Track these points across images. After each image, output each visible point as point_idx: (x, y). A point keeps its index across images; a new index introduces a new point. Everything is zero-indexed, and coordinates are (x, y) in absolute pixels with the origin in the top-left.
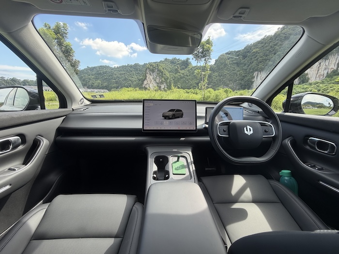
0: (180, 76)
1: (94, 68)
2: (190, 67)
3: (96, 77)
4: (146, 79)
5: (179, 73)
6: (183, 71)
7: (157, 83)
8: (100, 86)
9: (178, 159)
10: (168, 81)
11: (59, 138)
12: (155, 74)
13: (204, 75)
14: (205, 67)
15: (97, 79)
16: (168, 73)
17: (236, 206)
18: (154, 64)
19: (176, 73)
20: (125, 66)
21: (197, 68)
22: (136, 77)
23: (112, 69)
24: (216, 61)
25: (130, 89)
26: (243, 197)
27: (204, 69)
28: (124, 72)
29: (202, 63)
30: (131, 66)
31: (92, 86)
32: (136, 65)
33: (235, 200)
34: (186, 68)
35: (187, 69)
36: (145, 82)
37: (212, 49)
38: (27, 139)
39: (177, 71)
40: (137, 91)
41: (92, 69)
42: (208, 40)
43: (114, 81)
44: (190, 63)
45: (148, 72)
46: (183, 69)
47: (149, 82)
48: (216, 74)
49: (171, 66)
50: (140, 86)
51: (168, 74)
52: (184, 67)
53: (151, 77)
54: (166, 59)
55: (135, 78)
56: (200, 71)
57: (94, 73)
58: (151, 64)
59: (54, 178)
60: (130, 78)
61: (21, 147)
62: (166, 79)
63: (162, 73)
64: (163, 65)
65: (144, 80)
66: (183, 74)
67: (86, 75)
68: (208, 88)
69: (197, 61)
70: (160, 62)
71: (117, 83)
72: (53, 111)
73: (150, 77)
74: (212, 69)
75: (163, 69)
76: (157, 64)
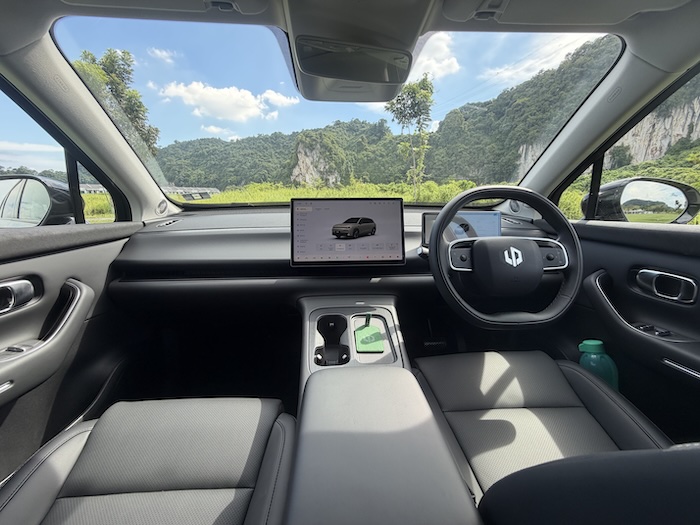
0: (367, 156)
1: (190, 143)
2: (388, 137)
3: (195, 162)
4: (296, 164)
5: (366, 150)
6: (372, 147)
7: (321, 172)
8: (203, 181)
9: (368, 321)
10: (344, 167)
11: (116, 284)
12: (316, 154)
13: (418, 153)
14: (419, 136)
15: (195, 166)
16: (343, 151)
17: (491, 415)
18: (313, 134)
19: (359, 152)
20: (254, 138)
21: (401, 139)
22: (276, 161)
23: (227, 144)
24: (441, 124)
25: (264, 185)
26: (504, 398)
27: (416, 140)
28: (250, 151)
29: (412, 129)
30: (266, 139)
31: (185, 181)
32: (276, 136)
33: (489, 404)
34: (380, 139)
35: (382, 142)
36: (296, 171)
37: (431, 98)
38: (47, 285)
39: (360, 147)
40: (280, 190)
41: (185, 146)
42: (424, 80)
43: (232, 169)
44: (388, 130)
45: (300, 149)
46: (374, 142)
47: (304, 171)
48: (441, 151)
49: (349, 137)
50: (286, 178)
51: (342, 154)
52: (375, 138)
53: (308, 161)
54: (338, 123)
55: (275, 164)
56: (408, 144)
57: (189, 154)
58: (306, 134)
59: (106, 368)
60: (265, 164)
61: (33, 304)
62: (339, 165)
63: (330, 151)
64: (333, 136)
65: (294, 167)
66: (374, 152)
67: (173, 158)
68: (425, 179)
69: (401, 125)
70: (325, 129)
71: (236, 173)
72: (101, 227)
73: (305, 161)
74: (432, 139)
75: (333, 142)
76: (320, 133)
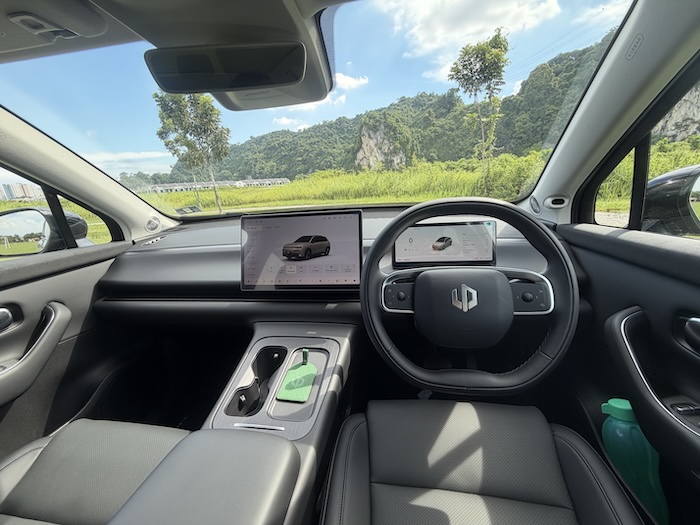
0: (435, 132)
1: (263, 137)
2: (458, 108)
3: (267, 154)
5: (433, 125)
6: (441, 121)
7: (385, 154)
8: (275, 172)
10: (409, 147)
11: (101, 302)
12: (380, 135)
15: (268, 158)
16: (408, 129)
18: (377, 115)
19: (425, 128)
20: (319, 127)
21: (473, 109)
22: (341, 147)
23: (294, 135)
26: (456, 475)
28: (317, 139)
30: (330, 126)
31: (260, 173)
32: (341, 121)
36: (360, 155)
39: (427, 122)
41: (259, 141)
42: (497, 37)
43: (300, 159)
44: (459, 99)
45: (364, 132)
47: (368, 154)
49: (414, 113)
50: (350, 164)
51: (407, 132)
52: (444, 111)
53: (372, 143)
54: (403, 100)
55: (339, 149)
56: (475, 115)
58: (370, 116)
60: (330, 150)
61: (13, 328)
62: (404, 144)
63: (395, 130)
64: (397, 114)
65: (358, 151)
66: (442, 127)
70: (389, 108)
71: (304, 162)
73: (369, 143)
75: (397, 121)
76: (384, 113)
